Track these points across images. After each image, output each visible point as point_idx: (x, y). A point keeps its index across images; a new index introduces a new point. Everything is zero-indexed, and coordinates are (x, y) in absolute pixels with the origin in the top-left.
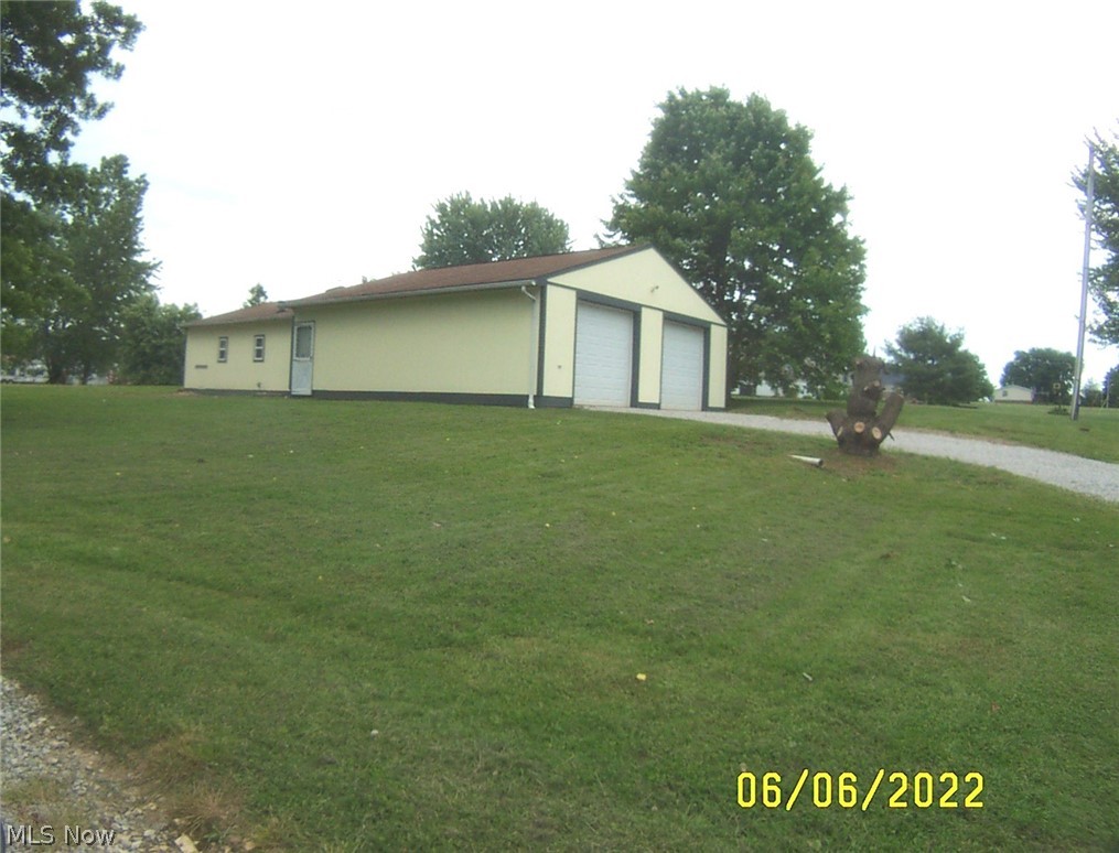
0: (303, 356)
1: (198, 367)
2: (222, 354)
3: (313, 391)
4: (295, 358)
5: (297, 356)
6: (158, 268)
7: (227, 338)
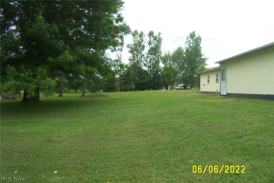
0: (224, 80)
1: (203, 85)
2: (208, 81)
3: (227, 94)
4: (221, 81)
5: (222, 81)
6: (208, 59)
7: (209, 76)
